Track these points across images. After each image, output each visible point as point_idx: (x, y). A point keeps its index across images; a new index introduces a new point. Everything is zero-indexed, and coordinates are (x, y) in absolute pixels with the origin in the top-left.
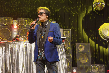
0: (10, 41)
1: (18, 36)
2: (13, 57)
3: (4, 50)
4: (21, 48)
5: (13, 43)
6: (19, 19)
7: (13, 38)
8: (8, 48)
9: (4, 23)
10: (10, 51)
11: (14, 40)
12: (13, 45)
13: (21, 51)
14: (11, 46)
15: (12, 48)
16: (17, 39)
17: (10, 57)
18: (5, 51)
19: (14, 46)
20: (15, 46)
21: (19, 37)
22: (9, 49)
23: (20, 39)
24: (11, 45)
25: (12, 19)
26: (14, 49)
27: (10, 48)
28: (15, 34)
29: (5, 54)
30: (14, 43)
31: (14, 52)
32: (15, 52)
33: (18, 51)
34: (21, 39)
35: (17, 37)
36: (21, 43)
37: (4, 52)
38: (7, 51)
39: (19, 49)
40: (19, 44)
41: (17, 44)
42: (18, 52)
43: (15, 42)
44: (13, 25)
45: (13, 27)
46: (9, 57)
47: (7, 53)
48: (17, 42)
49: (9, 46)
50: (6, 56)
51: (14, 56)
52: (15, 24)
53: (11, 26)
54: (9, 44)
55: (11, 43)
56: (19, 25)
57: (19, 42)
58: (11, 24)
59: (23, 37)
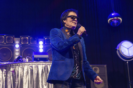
0: (12, 63)
1: (21, 56)
2: (15, 82)
3: (4, 73)
4: (25, 71)
6: (22, 37)
7: (15, 59)
8: (9, 71)
9: (3, 42)
10: (12, 75)
12: (16, 67)
13: (26, 75)
14: (13, 69)
15: (14, 72)
16: (20, 60)
17: (12, 82)
18: (6, 74)
19: (17, 69)
21: (22, 58)
22: (11, 73)
23: (23, 60)
26: (16, 72)
27: (12, 71)
28: (17, 54)
29: (5, 79)
30: (17, 65)
31: (16, 76)
32: (18, 75)
33: (22, 75)
34: (25, 61)
35: (19, 58)
36: (25, 65)
37: (5, 76)
38: (8, 75)
39: (23, 73)
40: (23, 66)
41: (21, 66)
42: (22, 76)
43: (18, 64)
44: (14, 44)
45: (15, 46)
46: (10, 82)
47: (8, 78)
48: (21, 64)
49: (11, 68)
50: (7, 81)
51: (17, 81)
52: (17, 42)
53: (12, 45)
54: (11, 66)
55: (13, 65)
56: (22, 44)
57: (23, 64)
58: (12, 42)
59: (27, 58)
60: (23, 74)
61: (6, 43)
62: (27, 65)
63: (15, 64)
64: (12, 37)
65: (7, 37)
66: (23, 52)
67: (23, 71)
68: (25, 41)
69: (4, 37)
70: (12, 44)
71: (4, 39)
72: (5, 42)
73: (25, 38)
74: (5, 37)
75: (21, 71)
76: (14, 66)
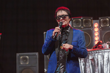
0: (90, 50)
1: (101, 42)
2: (95, 71)
3: (83, 62)
4: (105, 59)
5: (94, 53)
6: (101, 19)
7: (95, 45)
8: (88, 60)
9: (80, 26)
10: (91, 64)
11: (96, 47)
12: (95, 55)
13: (107, 63)
14: (92, 57)
15: (93, 60)
16: (100, 47)
17: (92, 71)
18: (84, 63)
19: (96, 57)
20: (98, 56)
21: (102, 44)
22: (90, 61)
23: (103, 46)
24: (92, 55)
25: (91, 20)
26: (96, 60)
27: (90, 59)
28: (97, 39)
29: (84, 68)
30: (96, 52)
31: (96, 65)
32: (98, 64)
33: (102, 63)
34: (105, 47)
35: (99, 43)
36: (105, 52)
37: (83, 65)
38: (87, 64)
39: (104, 61)
40: (103, 53)
41: (100, 53)
42: (102, 65)
43: (98, 51)
44: (93, 28)
45: (93, 30)
46: (90, 71)
47: (87, 67)
48: (100, 51)
49: (90, 56)
50: (86, 70)
51: (97, 70)
52: (96, 25)
53: (90, 29)
54: (89, 53)
55: (91, 53)
56: (102, 27)
57: (103, 51)
58: (90, 26)
59: (107, 44)
60: (104, 63)
61: (84, 27)
62: (107, 52)
63: (94, 51)
64: (90, 20)
65: (84, 20)
66: (103, 36)
67: (104, 59)
68: (105, 23)
69: (80, 20)
70: (90, 27)
71: (81, 22)
72: (82, 26)
73: (105, 19)
74: (82, 20)
75: (101, 59)
76: (93, 53)
